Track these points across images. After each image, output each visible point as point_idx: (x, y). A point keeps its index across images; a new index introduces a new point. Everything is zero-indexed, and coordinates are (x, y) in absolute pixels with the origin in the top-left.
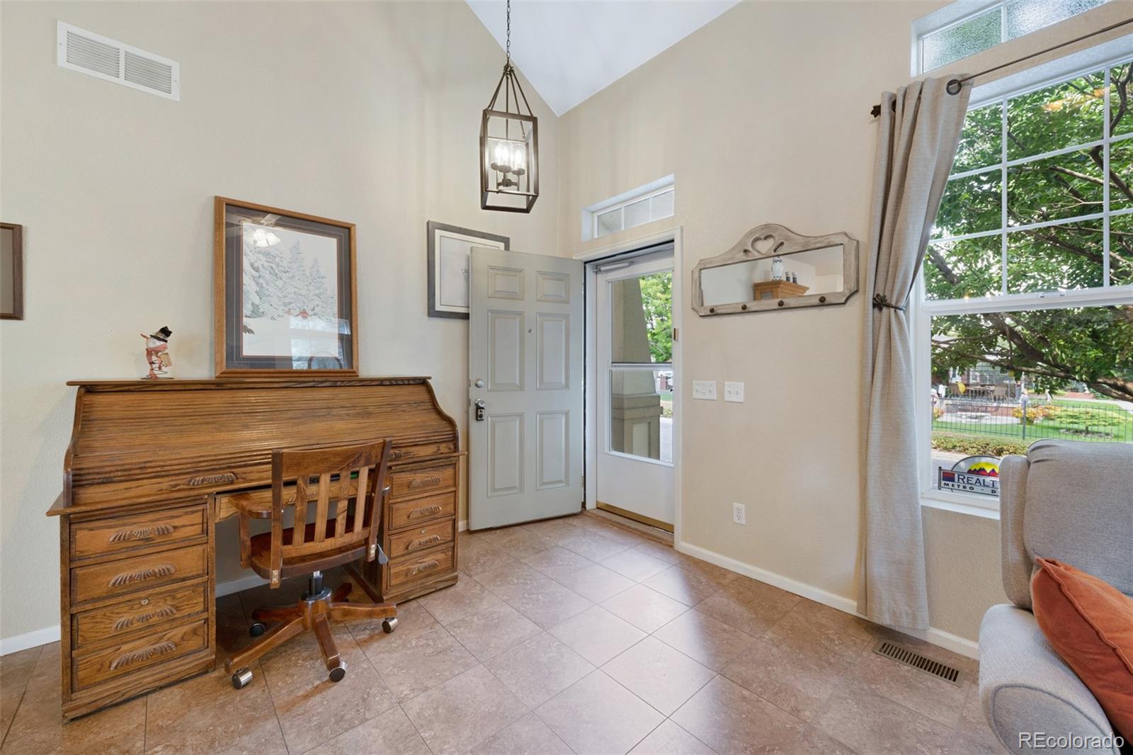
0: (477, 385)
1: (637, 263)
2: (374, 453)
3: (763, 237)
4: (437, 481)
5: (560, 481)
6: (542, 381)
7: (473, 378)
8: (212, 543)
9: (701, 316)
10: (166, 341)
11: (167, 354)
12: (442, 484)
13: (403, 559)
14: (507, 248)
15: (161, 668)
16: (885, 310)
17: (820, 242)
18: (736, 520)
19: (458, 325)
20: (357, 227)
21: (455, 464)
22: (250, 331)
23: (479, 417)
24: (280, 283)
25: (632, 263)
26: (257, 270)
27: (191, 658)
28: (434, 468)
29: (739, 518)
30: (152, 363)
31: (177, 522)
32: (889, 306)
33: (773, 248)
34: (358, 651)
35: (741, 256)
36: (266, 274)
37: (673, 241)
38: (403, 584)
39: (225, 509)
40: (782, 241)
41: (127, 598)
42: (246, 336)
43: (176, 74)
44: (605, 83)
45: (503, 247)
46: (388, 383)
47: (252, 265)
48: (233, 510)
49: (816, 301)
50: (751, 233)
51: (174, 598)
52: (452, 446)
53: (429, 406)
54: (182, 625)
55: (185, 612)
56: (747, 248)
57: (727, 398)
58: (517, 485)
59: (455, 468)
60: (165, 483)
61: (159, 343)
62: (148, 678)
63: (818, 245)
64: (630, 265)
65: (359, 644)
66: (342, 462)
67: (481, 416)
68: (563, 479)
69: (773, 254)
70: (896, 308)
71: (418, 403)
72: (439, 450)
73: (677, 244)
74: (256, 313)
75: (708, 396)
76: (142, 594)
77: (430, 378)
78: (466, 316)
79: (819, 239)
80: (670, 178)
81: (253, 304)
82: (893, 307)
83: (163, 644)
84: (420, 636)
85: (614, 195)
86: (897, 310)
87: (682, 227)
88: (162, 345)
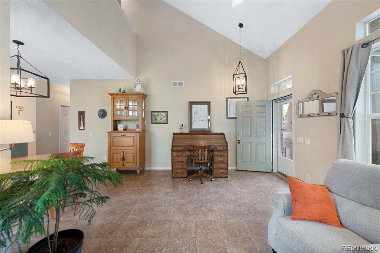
0: (238, 135)
1: (287, 100)
2: (208, 147)
3: (314, 94)
4: (223, 155)
5: (263, 162)
6: (257, 134)
7: (237, 133)
8: (187, 158)
9: (299, 117)
12: (224, 156)
13: (216, 169)
14: (248, 100)
16: (344, 118)
17: (329, 96)
18: (308, 180)
19: (234, 120)
20: (211, 102)
21: (227, 152)
22: (193, 124)
23: (239, 143)
24: (198, 115)
25: (286, 100)
26: (194, 113)
27: (184, 175)
28: (223, 152)
29: (309, 179)
30: (181, 130)
31: (183, 154)
32: (345, 117)
33: (317, 97)
34: (206, 182)
35: (308, 99)
36: (196, 114)
37: (292, 94)
38: (216, 174)
39: (188, 153)
40: (319, 95)
41: (178, 163)
42: (193, 125)
43: (183, 83)
44: (275, 49)
45: (247, 100)
46: (216, 134)
47: (194, 112)
48: (189, 154)
49: (327, 114)
50: (311, 93)
51: (183, 165)
52: (227, 148)
53: (224, 139)
54: (183, 169)
55: (184, 168)
56: (310, 97)
57: (306, 143)
58: (250, 161)
59: (227, 153)
60: (181, 148)
61: (182, 127)
62: (180, 176)
63: (329, 97)
64: (285, 101)
65: (207, 181)
66: (203, 148)
67: (239, 142)
68: (264, 161)
69: (317, 99)
70: (347, 118)
71: (221, 138)
72: (224, 148)
73: (293, 95)
74: (194, 121)
75: (301, 142)
76: (179, 163)
77: (225, 133)
78: (236, 118)
79: (329, 95)
80: (291, 76)
81: (194, 119)
82: (346, 117)
83: (181, 171)
84: (217, 183)
85: (278, 81)
86: (348, 118)
87: (294, 91)
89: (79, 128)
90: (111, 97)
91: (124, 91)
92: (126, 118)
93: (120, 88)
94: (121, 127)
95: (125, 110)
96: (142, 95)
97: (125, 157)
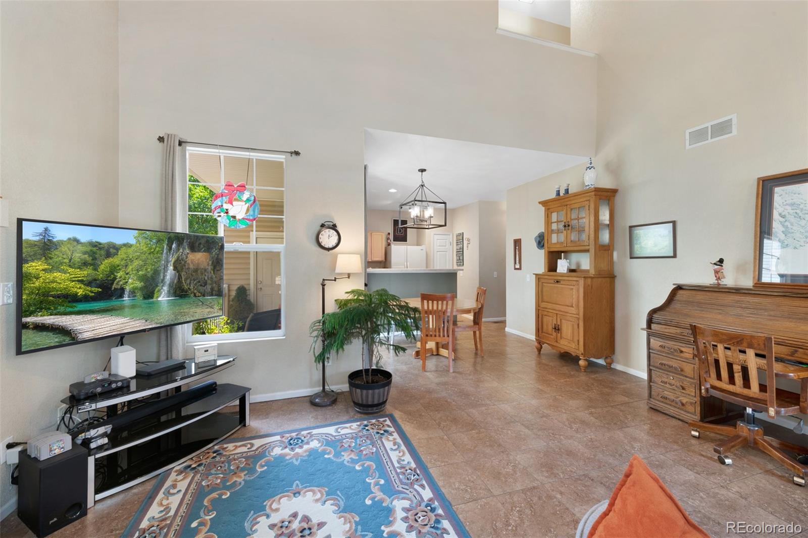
8: (697, 364)
10: (722, 266)
11: (722, 272)
15: (677, 410)
24: (803, 223)
26: (783, 217)
27: (689, 415)
31: (683, 349)
41: (667, 372)
43: (734, 121)
47: (780, 214)
51: (683, 383)
54: (685, 397)
55: (687, 392)
60: (679, 331)
62: (672, 410)
76: (670, 373)
83: (677, 397)
88: (718, 268)
89: (515, 266)
90: (544, 208)
91: (567, 191)
92: (567, 246)
93: (559, 188)
94: (563, 266)
95: (564, 231)
96: (593, 193)
97: (559, 325)
